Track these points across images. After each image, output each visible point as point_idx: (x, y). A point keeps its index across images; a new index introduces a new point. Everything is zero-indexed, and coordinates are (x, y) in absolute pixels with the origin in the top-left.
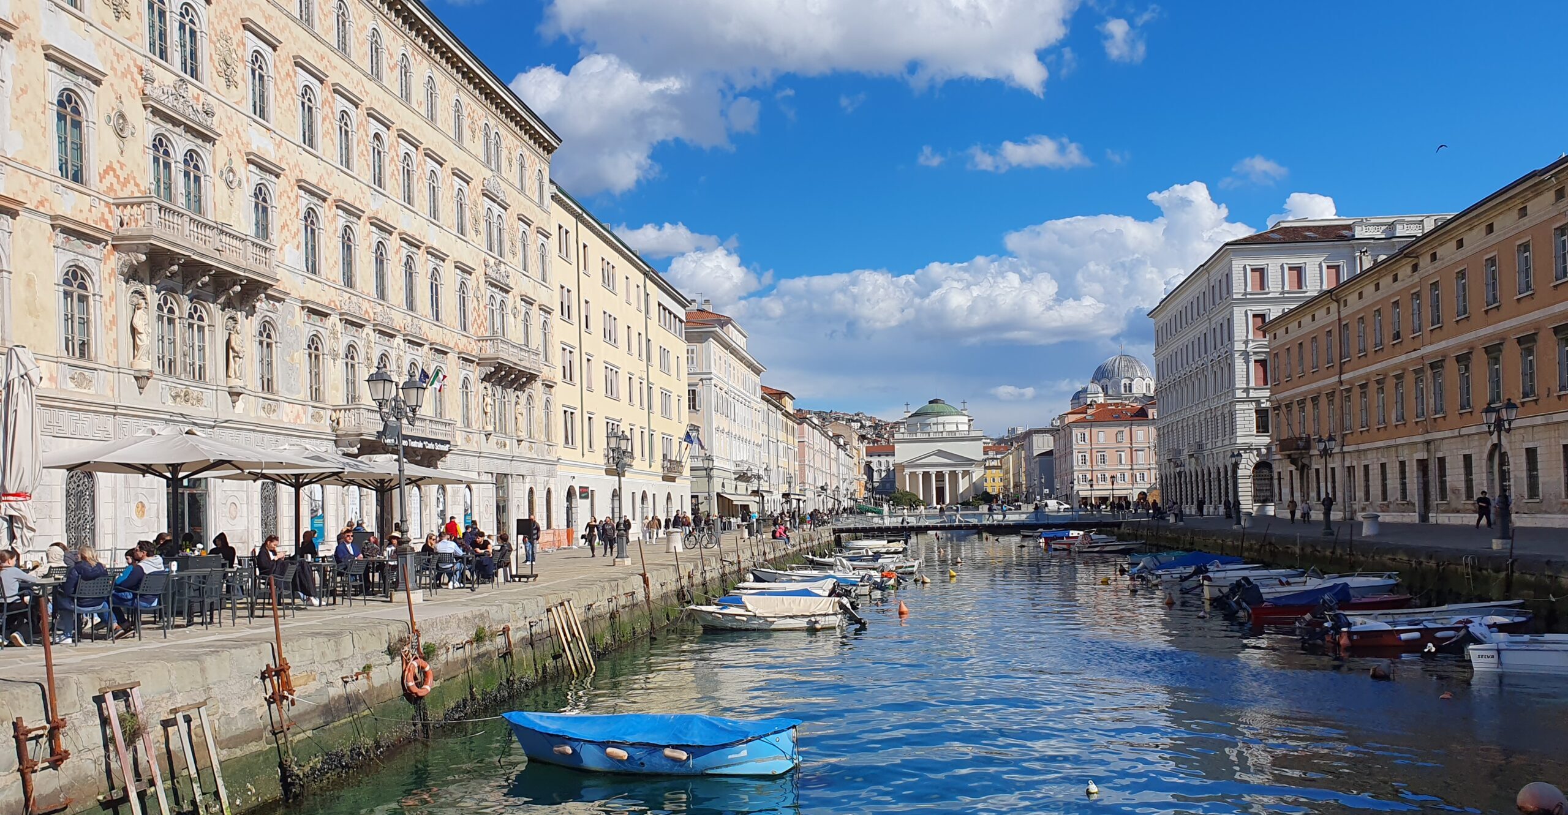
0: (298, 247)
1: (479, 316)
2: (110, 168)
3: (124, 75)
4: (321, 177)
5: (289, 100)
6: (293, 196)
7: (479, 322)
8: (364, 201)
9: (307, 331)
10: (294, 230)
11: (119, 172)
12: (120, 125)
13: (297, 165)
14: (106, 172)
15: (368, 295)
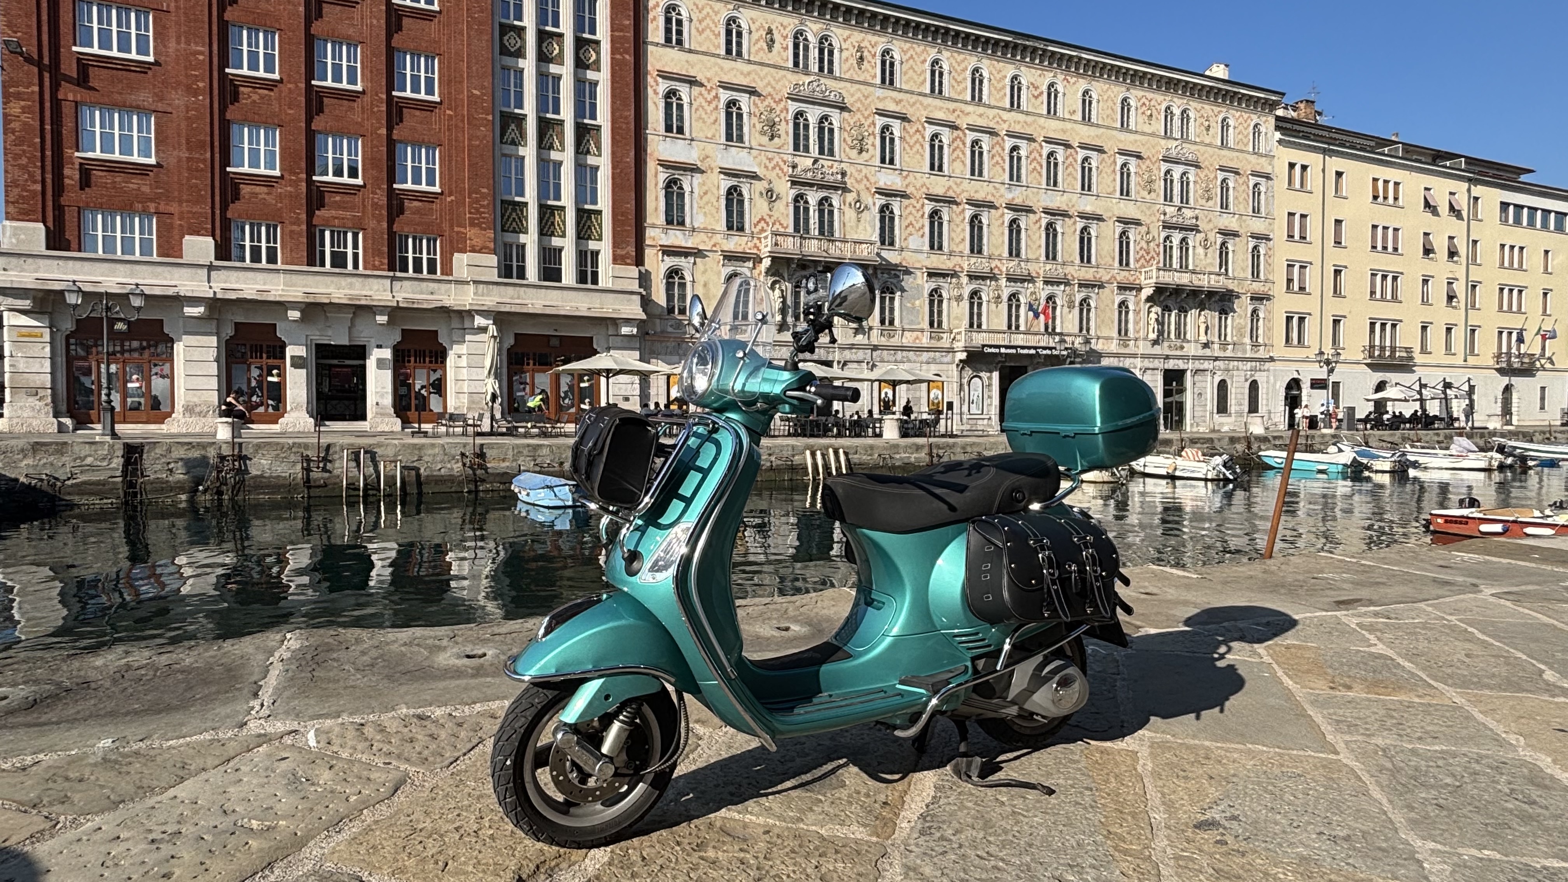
0: (922, 236)
1: (1148, 253)
2: (762, 219)
3: (774, 168)
4: (949, 188)
5: (918, 146)
6: (918, 206)
7: (1148, 258)
8: (997, 195)
9: (928, 286)
10: (920, 225)
11: (768, 220)
12: (770, 195)
13: (924, 185)
14: (759, 222)
15: (1000, 255)
